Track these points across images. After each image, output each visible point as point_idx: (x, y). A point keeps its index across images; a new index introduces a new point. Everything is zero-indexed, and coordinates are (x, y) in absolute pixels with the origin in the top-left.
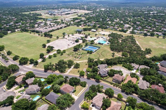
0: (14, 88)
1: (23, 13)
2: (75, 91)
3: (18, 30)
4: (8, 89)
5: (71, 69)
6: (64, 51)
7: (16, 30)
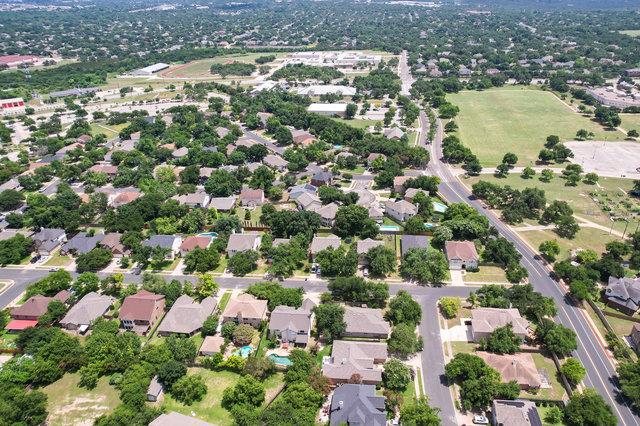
0: (383, 191)
1: (620, 32)
2: (475, 270)
3: (540, 82)
4: (374, 188)
5: (541, 228)
6: (592, 179)
7: (534, 81)
